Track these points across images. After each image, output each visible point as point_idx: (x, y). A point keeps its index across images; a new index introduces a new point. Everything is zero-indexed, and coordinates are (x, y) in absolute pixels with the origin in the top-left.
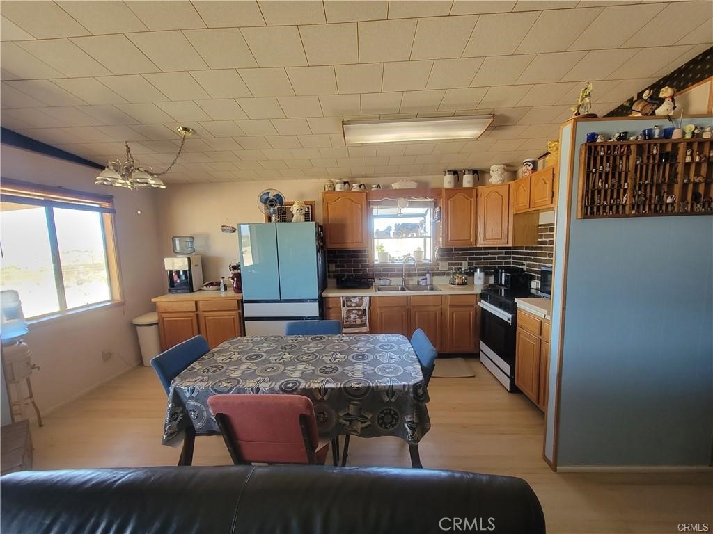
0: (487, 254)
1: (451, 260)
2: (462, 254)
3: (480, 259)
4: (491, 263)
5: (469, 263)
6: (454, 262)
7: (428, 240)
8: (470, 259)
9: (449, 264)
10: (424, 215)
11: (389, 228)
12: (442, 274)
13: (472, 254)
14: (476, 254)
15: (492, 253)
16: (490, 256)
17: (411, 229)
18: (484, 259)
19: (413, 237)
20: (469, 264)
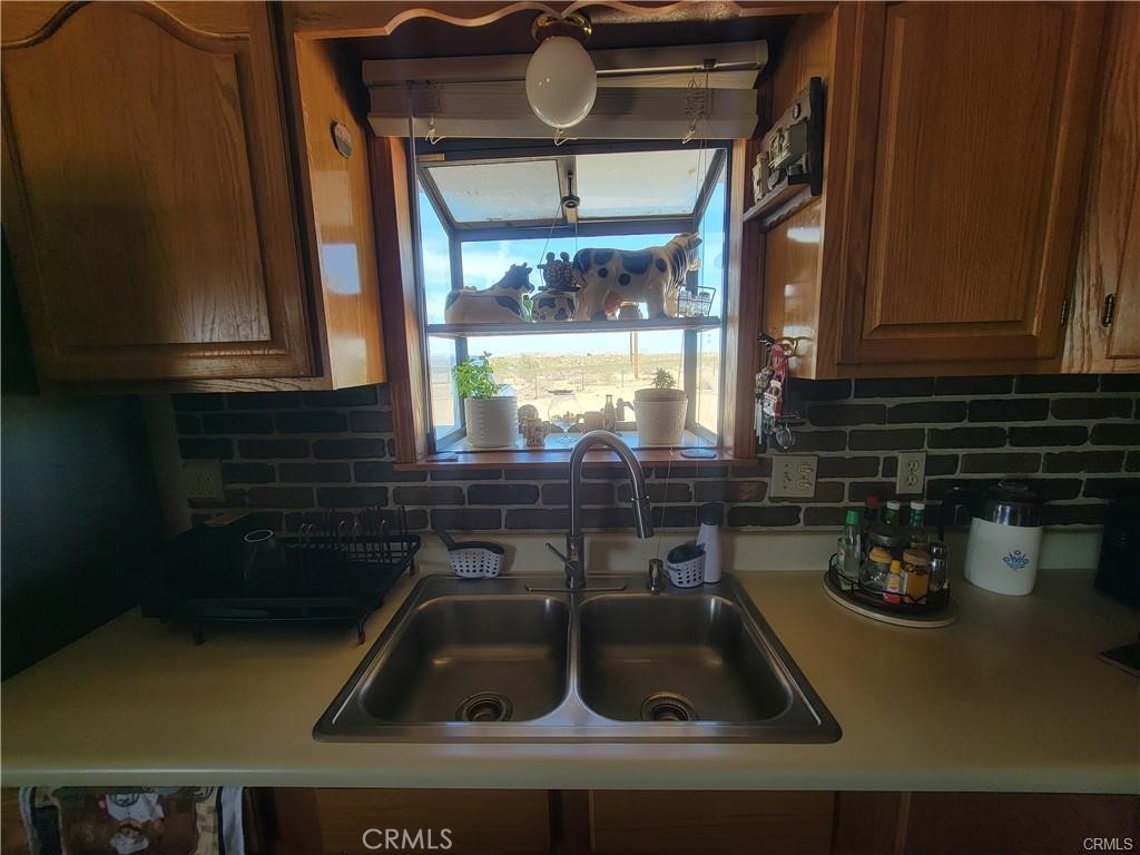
0: (1039, 410)
1: (835, 441)
2: (899, 414)
3: (994, 438)
4: (1054, 463)
5: (929, 459)
6: (847, 453)
7: (710, 341)
8: (939, 439)
9: (825, 468)
10: (687, 224)
11: (518, 277)
12: (782, 516)
13: (955, 412)
14: (977, 411)
15: (1063, 410)
16: (1051, 421)
17: (624, 280)
18: (1018, 437)
19: (631, 322)
20: (932, 465)
